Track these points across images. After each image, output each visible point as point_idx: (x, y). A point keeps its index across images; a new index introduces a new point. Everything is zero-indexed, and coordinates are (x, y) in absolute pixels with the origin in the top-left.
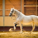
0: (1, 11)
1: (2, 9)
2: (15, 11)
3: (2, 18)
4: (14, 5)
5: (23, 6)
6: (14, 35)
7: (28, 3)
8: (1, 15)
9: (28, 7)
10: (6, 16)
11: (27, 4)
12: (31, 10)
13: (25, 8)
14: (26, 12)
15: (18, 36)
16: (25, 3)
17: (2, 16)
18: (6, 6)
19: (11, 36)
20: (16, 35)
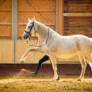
0: (9, 28)
1: (11, 22)
2: (39, 27)
3: (11, 42)
4: (38, 12)
5: (61, 15)
6: (39, 84)
7: (72, 6)
8: (9, 35)
9: (74, 18)
10: (20, 38)
11: (70, 9)
12: (82, 23)
13: (65, 18)
14: (67, 30)
15: (49, 87)
16: (66, 8)
17: (10, 38)
18: (21, 14)
19: (31, 88)
20: (45, 86)
